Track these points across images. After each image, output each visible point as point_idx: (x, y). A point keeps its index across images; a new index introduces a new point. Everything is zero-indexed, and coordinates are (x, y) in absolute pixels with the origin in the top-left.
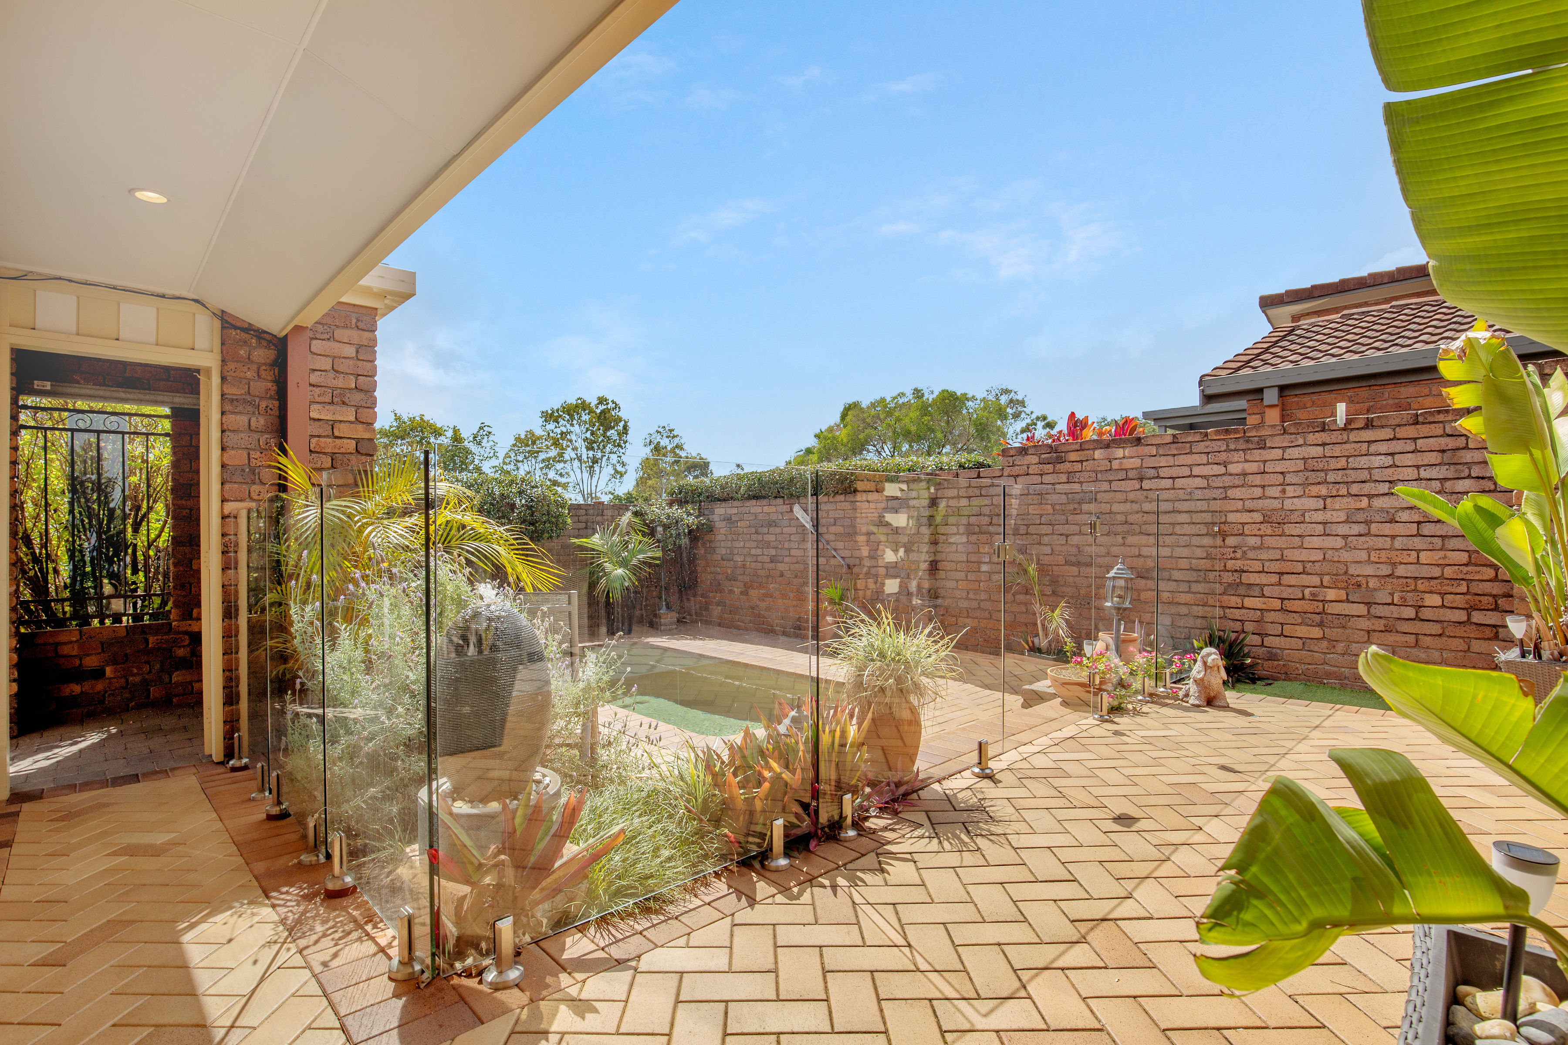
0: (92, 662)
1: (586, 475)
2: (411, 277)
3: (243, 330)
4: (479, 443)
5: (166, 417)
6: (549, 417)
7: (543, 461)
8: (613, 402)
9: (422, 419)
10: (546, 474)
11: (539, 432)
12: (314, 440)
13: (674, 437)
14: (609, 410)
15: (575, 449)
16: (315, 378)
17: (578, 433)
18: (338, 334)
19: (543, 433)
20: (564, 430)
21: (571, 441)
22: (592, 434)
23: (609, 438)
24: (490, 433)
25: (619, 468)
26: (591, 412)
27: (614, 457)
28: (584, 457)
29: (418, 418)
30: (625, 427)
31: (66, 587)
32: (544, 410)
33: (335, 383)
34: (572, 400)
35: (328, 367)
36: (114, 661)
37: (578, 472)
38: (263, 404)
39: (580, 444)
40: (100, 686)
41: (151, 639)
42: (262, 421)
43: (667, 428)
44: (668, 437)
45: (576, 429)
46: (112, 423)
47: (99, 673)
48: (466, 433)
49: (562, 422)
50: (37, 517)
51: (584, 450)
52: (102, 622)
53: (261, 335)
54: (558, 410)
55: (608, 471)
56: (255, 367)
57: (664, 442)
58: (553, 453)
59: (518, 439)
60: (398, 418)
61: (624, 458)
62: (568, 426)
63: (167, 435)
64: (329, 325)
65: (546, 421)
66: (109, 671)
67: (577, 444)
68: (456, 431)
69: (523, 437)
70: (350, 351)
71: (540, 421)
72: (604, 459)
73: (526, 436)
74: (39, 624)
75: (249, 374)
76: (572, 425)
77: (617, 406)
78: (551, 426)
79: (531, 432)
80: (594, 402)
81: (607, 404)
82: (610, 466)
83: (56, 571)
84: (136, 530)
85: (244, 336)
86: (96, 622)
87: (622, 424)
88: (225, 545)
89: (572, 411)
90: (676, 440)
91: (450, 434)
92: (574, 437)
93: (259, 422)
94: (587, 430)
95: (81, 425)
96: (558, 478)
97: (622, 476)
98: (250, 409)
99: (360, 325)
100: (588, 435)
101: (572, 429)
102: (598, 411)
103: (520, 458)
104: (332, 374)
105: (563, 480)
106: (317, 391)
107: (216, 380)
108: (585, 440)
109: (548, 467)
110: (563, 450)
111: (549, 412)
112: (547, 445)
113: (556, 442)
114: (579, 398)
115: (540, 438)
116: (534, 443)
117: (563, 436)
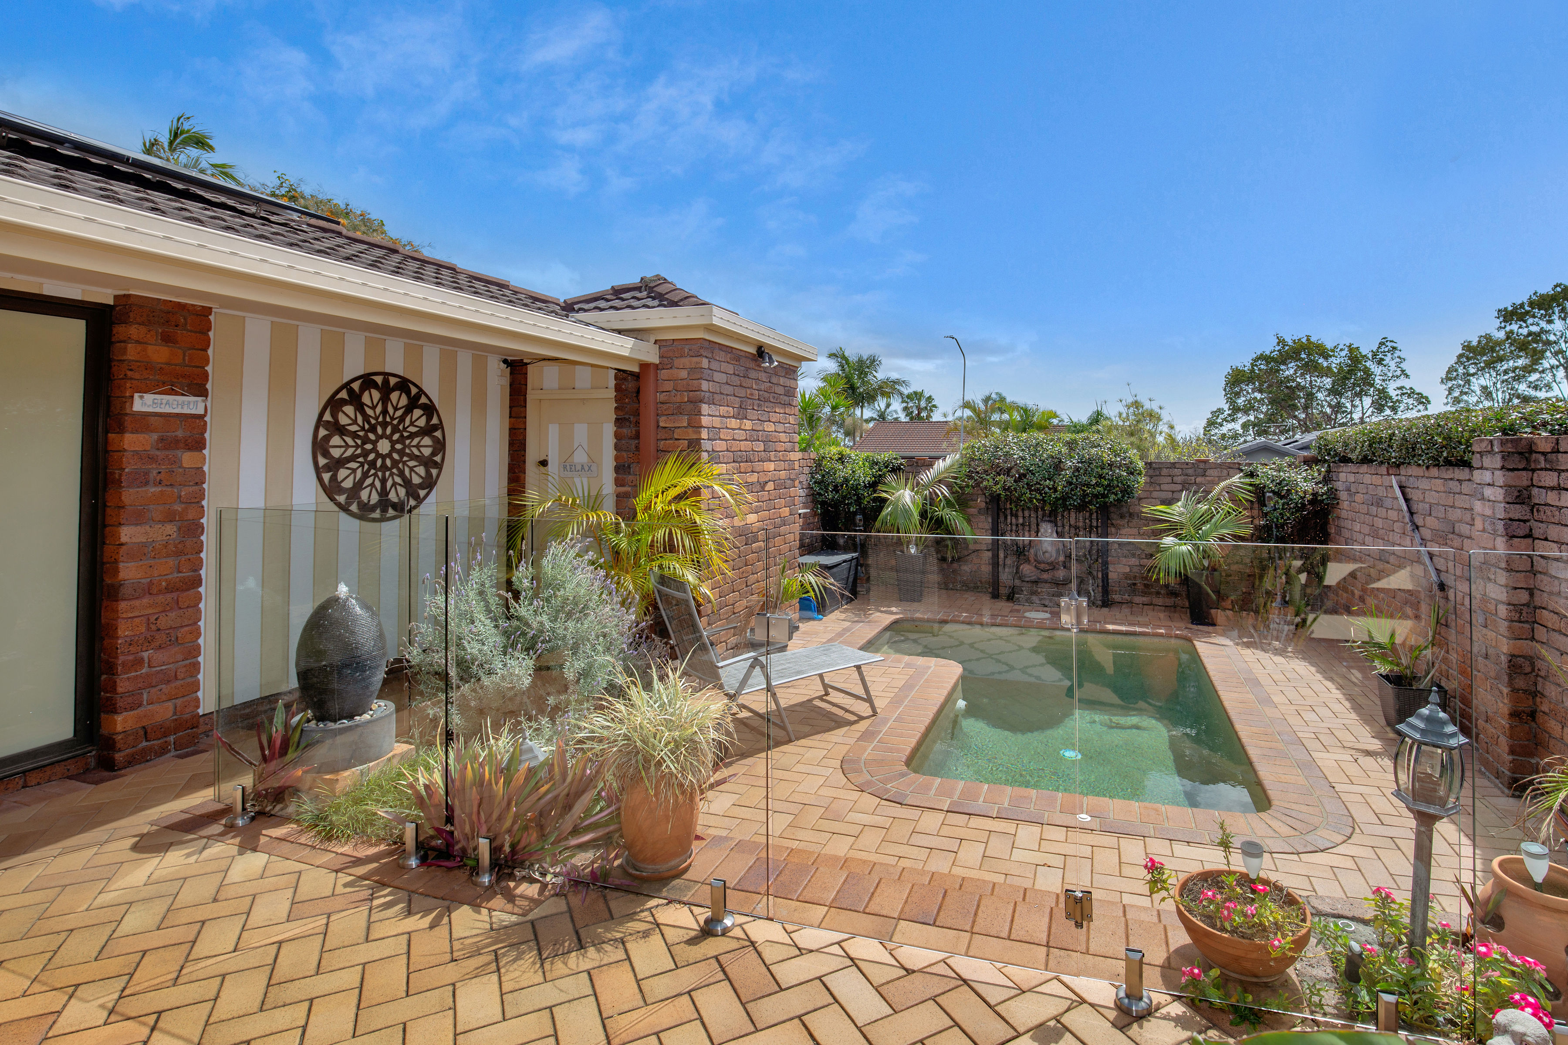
4: (1380, 362)
6: (1510, 315)
7: (1506, 372)
9: (1308, 340)
11: (1498, 335)
19: (1505, 336)
20: (1535, 329)
21: (1548, 343)
24: (1394, 348)
29: (1304, 340)
32: (1502, 307)
33: (674, 400)
34: (1547, 288)
35: (671, 388)
48: (1366, 349)
49: (1531, 319)
54: (1523, 305)
58: (1523, 361)
59: (1467, 347)
60: (1281, 341)
62: (1543, 323)
65: (1505, 321)
68: (1352, 349)
69: (1475, 343)
71: (1497, 323)
73: (1479, 342)
76: (1550, 321)
78: (1514, 327)
79: (1488, 337)
89: (1548, 302)
91: (1344, 351)
101: (1548, 327)
103: (1472, 370)
106: (664, 406)
109: (1517, 379)
110: (1537, 357)
111: (1510, 308)
112: (1511, 352)
113: (1521, 346)
114: (1556, 286)
115: (1499, 343)
116: (1493, 350)
117: (1536, 336)
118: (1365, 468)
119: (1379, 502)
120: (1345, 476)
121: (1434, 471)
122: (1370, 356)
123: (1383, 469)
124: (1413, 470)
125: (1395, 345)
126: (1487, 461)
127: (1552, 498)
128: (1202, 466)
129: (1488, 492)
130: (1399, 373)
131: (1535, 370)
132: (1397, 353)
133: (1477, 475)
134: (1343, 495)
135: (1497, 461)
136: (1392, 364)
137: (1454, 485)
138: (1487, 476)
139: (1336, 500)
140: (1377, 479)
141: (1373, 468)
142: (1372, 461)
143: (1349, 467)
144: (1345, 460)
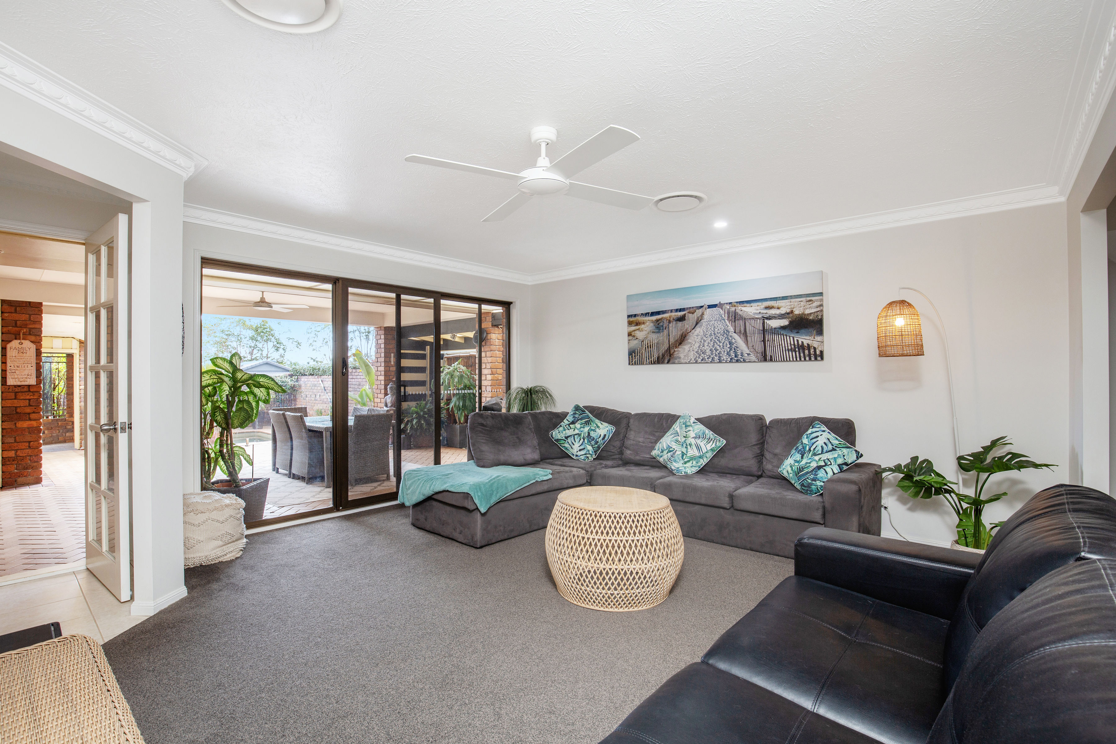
107: (78, 356)
118: (311, 377)
119: (315, 386)
134: (303, 385)
139: (300, 386)
140: (314, 380)
141: (313, 377)
142: (313, 375)
143: (305, 377)
144: (304, 375)
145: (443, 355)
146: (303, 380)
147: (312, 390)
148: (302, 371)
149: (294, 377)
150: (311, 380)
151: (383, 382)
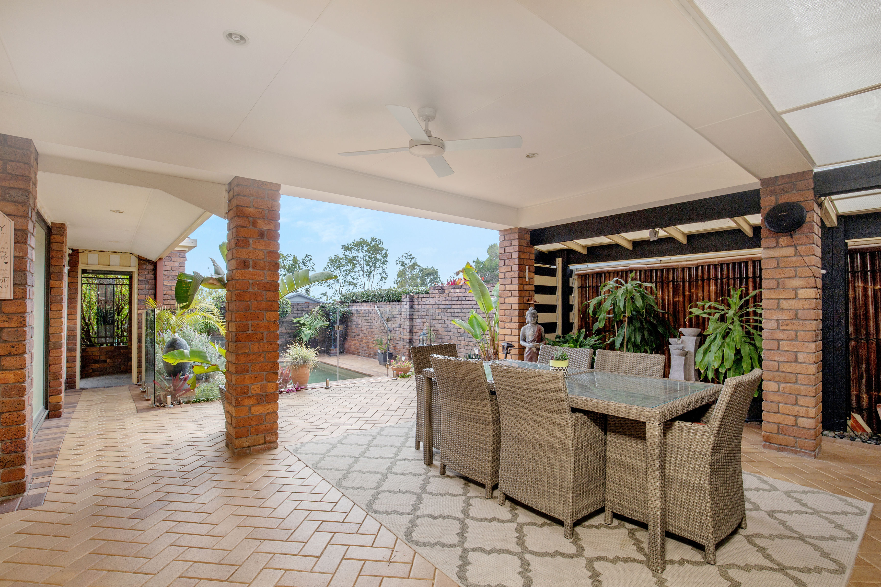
0: (103, 357)
1: (366, 279)
2: (196, 241)
3: (144, 260)
4: (305, 264)
5: (127, 279)
6: (347, 248)
7: (344, 271)
8: (379, 240)
10: (346, 278)
11: (342, 256)
12: (165, 291)
13: (413, 258)
14: (378, 245)
15: (360, 265)
16: (166, 273)
17: (362, 256)
18: (173, 259)
19: (344, 256)
20: (354, 255)
21: (358, 261)
22: (369, 257)
23: (378, 259)
24: (311, 259)
25: (384, 275)
26: (368, 245)
27: (381, 270)
28: (365, 270)
30: (386, 253)
31: (96, 334)
33: (172, 274)
34: (358, 239)
35: (170, 269)
36: (110, 357)
37: (362, 277)
38: (150, 281)
39: (363, 263)
40: (105, 365)
41: (122, 351)
42: (149, 286)
43: (409, 254)
44: (409, 259)
45: (361, 254)
46: (110, 281)
47: (105, 361)
48: (300, 258)
49: (353, 251)
50: (87, 311)
51: (365, 266)
52: (107, 345)
53: (149, 261)
54: (351, 245)
55: (378, 277)
56: (147, 271)
57: (408, 262)
58: (349, 267)
59: (331, 260)
61: (386, 270)
62: (357, 253)
63: (127, 285)
64: (170, 257)
65: (345, 250)
66: (108, 361)
67: (361, 263)
68: (294, 257)
69: (333, 258)
70: (177, 264)
71: (342, 251)
72: (376, 270)
73: (335, 258)
74: (88, 345)
75: (146, 273)
76: (358, 252)
77: (381, 242)
78: (347, 253)
79: (338, 256)
80: (369, 240)
81: (376, 241)
82: (379, 274)
83: (93, 328)
84: (118, 315)
85: (144, 262)
86: (105, 345)
87: (384, 252)
88: (138, 322)
89: (358, 245)
90: (414, 260)
91: (291, 258)
92: (359, 259)
93: (148, 287)
94: (367, 255)
95: (101, 282)
96: (352, 280)
97: (385, 279)
98: (146, 283)
99: (180, 256)
100: (367, 258)
101: (358, 254)
102: (372, 245)
104: (171, 271)
105: (355, 282)
106: (166, 276)
107: (136, 275)
108: (365, 260)
109: (347, 274)
110: (354, 266)
111: (347, 245)
112: (346, 263)
113: (350, 261)
114: (361, 238)
115: (342, 259)
116: (339, 262)
117: (354, 258)
118: (364, 303)
119: (369, 313)
120: (355, 307)
121: (388, 303)
122: (301, 261)
123: (371, 303)
124: (382, 303)
125: (311, 258)
126: (405, 300)
127: (417, 307)
128: (307, 304)
129: (405, 306)
130: (312, 269)
131: (353, 272)
132: (312, 261)
133: (403, 303)
134: (355, 312)
135: (408, 300)
136: (309, 265)
137: (394, 306)
138: (405, 303)
139: (352, 314)
140: (369, 307)
141: (367, 304)
142: (367, 302)
143: (357, 304)
144: (355, 302)
145: (572, 271)
146: (354, 307)
147: (365, 318)
148: (354, 298)
149: (344, 304)
150: (365, 307)
151: (516, 307)
